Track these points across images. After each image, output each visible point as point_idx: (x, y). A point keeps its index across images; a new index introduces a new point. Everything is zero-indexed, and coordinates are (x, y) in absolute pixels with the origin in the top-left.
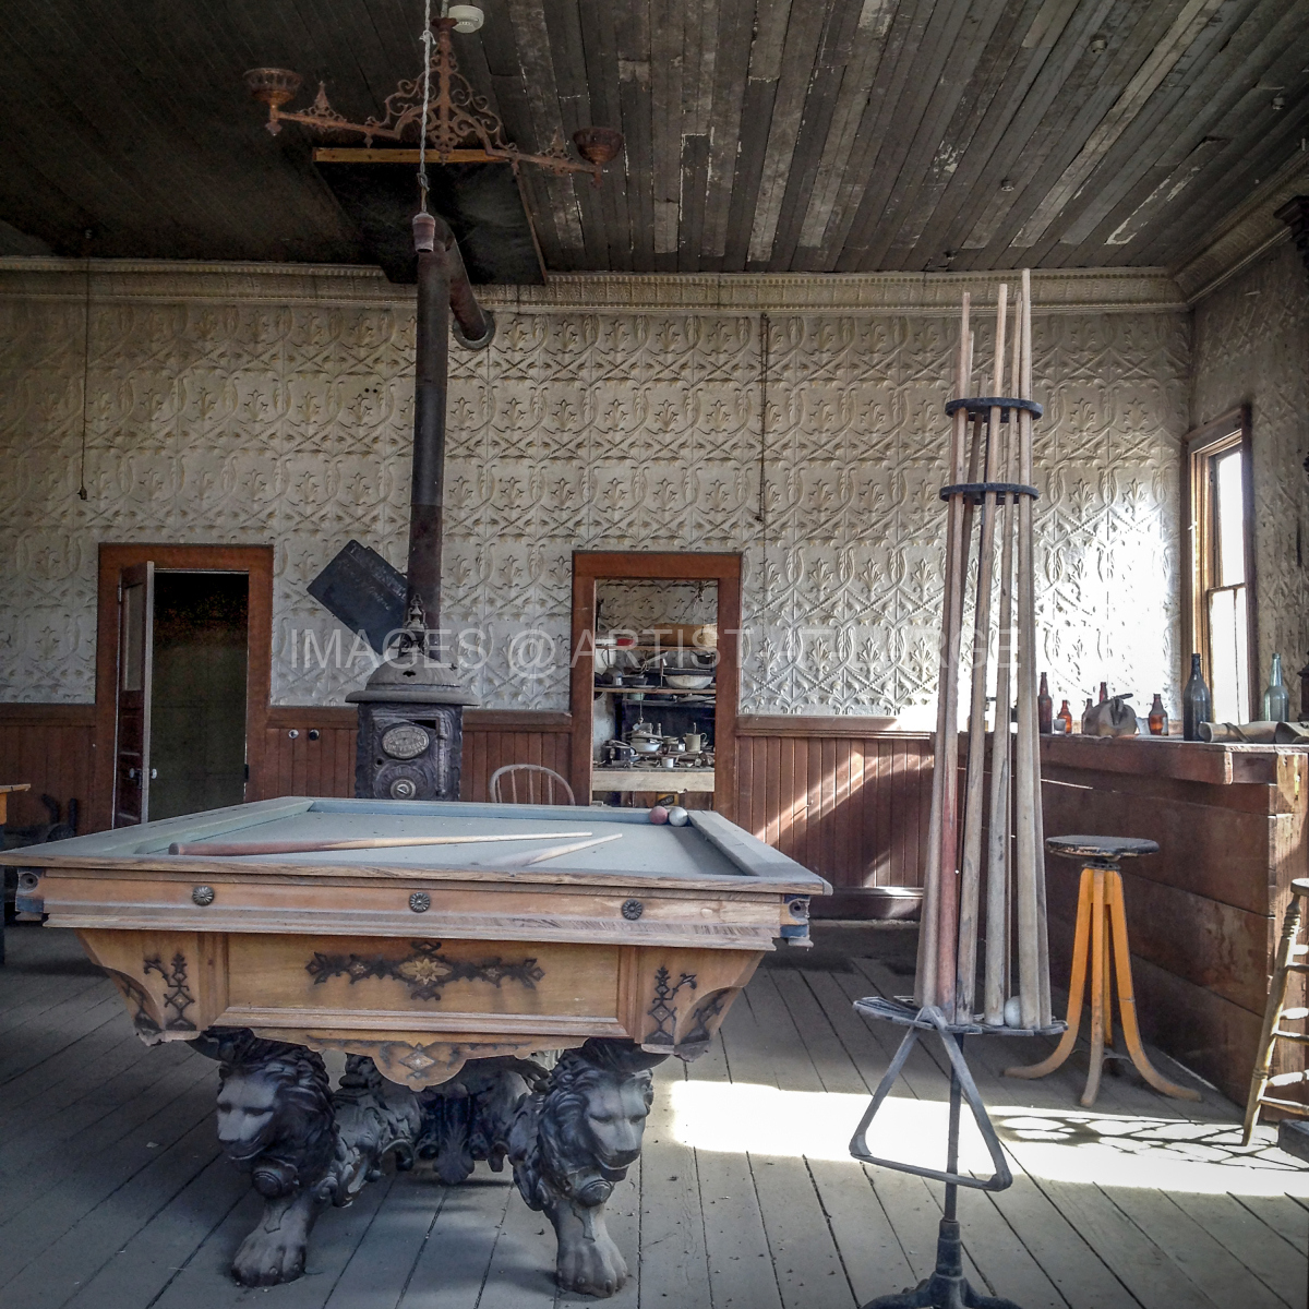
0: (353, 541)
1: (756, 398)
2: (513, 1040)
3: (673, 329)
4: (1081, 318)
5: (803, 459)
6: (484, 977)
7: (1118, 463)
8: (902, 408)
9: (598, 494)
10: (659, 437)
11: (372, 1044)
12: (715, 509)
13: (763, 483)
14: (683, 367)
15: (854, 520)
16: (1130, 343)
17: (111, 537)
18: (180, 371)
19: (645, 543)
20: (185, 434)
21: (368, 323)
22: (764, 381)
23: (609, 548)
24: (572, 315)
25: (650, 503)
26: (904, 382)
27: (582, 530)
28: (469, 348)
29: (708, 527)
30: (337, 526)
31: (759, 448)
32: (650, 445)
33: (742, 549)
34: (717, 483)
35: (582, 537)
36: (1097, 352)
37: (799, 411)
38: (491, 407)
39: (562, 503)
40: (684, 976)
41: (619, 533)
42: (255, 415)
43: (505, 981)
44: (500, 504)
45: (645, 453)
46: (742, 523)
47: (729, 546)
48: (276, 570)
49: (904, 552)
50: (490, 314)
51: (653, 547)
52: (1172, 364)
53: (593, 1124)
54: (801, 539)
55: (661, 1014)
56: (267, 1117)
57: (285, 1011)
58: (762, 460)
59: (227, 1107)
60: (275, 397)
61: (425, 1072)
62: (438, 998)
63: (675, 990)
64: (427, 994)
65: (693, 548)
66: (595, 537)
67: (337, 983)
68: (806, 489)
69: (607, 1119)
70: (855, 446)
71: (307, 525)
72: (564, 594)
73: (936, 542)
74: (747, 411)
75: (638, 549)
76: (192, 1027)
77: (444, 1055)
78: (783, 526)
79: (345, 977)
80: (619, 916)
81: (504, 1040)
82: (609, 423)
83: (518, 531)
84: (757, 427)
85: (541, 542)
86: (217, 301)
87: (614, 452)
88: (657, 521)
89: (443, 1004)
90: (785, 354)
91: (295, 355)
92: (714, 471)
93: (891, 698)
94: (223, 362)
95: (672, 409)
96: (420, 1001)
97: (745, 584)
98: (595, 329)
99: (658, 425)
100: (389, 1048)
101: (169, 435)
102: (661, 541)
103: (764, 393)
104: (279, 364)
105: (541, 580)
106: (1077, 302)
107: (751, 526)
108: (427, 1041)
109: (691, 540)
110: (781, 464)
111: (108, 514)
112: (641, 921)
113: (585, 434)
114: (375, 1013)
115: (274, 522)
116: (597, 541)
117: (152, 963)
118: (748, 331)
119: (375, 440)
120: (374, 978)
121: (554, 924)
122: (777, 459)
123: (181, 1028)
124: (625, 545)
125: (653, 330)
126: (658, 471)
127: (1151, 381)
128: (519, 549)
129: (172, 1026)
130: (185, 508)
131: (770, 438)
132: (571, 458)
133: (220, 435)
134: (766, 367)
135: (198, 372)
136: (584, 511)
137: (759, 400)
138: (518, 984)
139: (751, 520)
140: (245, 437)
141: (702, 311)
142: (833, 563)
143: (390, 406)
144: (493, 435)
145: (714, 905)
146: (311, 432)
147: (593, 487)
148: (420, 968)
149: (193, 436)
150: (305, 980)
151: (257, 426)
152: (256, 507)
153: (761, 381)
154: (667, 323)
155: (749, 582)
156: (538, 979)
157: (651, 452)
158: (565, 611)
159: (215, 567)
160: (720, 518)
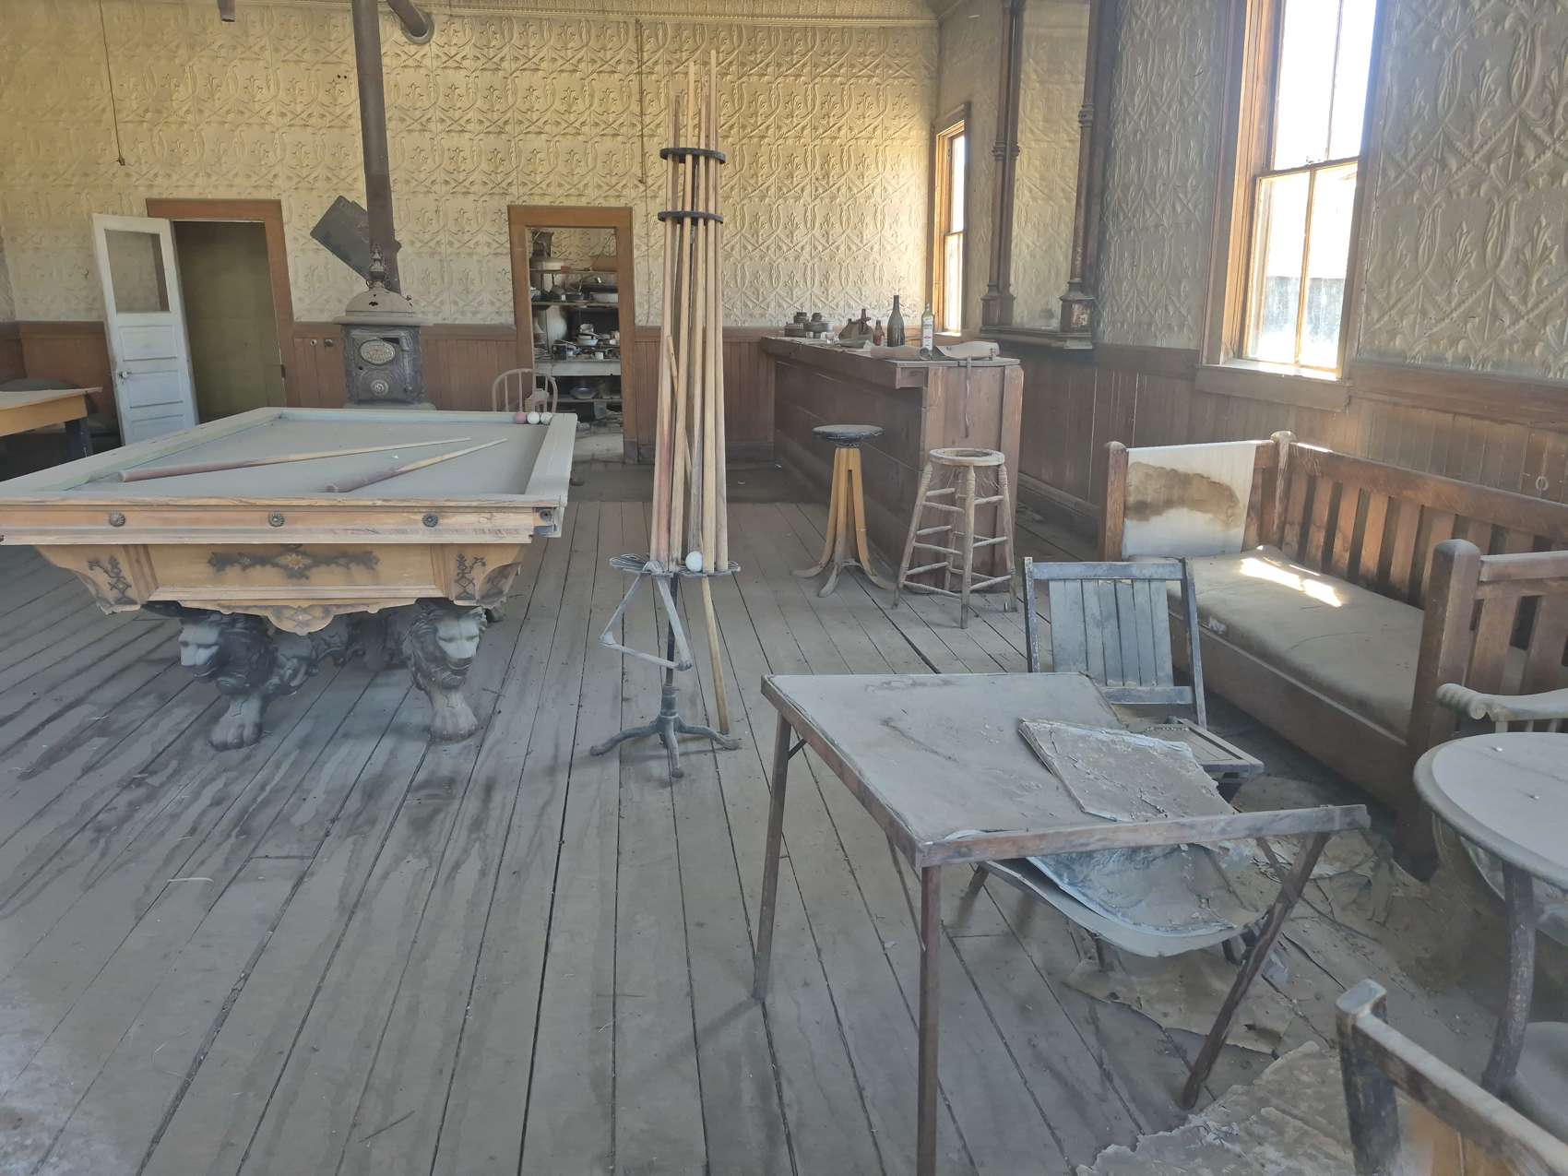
0: (342, 197)
1: (635, 86)
2: (362, 602)
3: (570, 30)
4: (865, 30)
6: (338, 564)
7: (888, 142)
8: (741, 97)
9: (523, 161)
10: (565, 117)
11: (266, 608)
13: (643, 155)
14: (580, 61)
16: (897, 50)
17: (155, 194)
18: (189, 60)
19: (560, 199)
20: (201, 111)
21: (333, 22)
22: (640, 73)
23: (534, 203)
24: (492, 17)
25: (562, 168)
26: (742, 76)
27: (513, 189)
28: (415, 43)
29: (606, 188)
30: (327, 184)
31: (639, 127)
32: (559, 123)
33: (631, 205)
34: (610, 154)
35: (514, 196)
36: (876, 56)
38: (437, 92)
39: (497, 168)
40: (476, 559)
41: (541, 192)
42: (254, 97)
43: (353, 566)
44: (451, 168)
45: (555, 130)
46: (630, 185)
47: (621, 203)
48: (285, 220)
49: (745, 208)
50: (429, 15)
51: (567, 203)
52: (926, 67)
53: (442, 643)
55: (464, 583)
56: (214, 649)
57: (200, 589)
58: (642, 136)
59: (186, 644)
60: (268, 81)
61: (307, 624)
62: (307, 578)
63: (472, 568)
64: (298, 575)
65: (596, 203)
66: (524, 195)
67: (232, 572)
69: (450, 640)
71: (304, 185)
72: (505, 238)
73: (767, 199)
74: (629, 97)
75: (556, 204)
76: (134, 602)
77: (318, 612)
79: (238, 566)
80: (421, 525)
81: (357, 602)
82: (527, 105)
83: (464, 190)
84: (637, 110)
85: (484, 198)
87: (533, 129)
88: (569, 183)
89: (311, 581)
90: (655, 52)
91: (279, 47)
92: (609, 143)
94: (223, 52)
95: (574, 94)
96: (294, 580)
98: (511, 30)
99: (564, 108)
100: (279, 610)
101: (188, 112)
102: (573, 198)
103: (641, 82)
104: (267, 54)
105: (484, 228)
106: (862, 18)
107: (637, 187)
108: (305, 604)
109: (593, 197)
110: (656, 139)
111: (150, 176)
112: (437, 527)
113: (509, 114)
115: (278, 182)
116: (525, 198)
117: (94, 564)
118: (627, 33)
119: (349, 116)
120: (258, 567)
121: (374, 532)
122: (652, 136)
123: (127, 603)
124: (546, 202)
125: (556, 30)
126: (566, 143)
127: (911, 80)
128: (467, 203)
129: (119, 602)
130: (208, 171)
131: (647, 120)
132: (500, 133)
134: (641, 63)
135: (204, 60)
136: (514, 174)
137: (637, 87)
138: (362, 567)
139: (636, 182)
140: (248, 114)
141: (590, 16)
144: (439, 114)
145: (488, 515)
146: (299, 110)
147: (518, 156)
148: (290, 559)
149: (207, 113)
150: (210, 570)
151: (256, 105)
152: (264, 170)
153: (638, 73)
154: (564, 25)
155: (638, 228)
156: (376, 564)
157: (559, 129)
158: (505, 251)
159: (240, 217)
160: (614, 180)
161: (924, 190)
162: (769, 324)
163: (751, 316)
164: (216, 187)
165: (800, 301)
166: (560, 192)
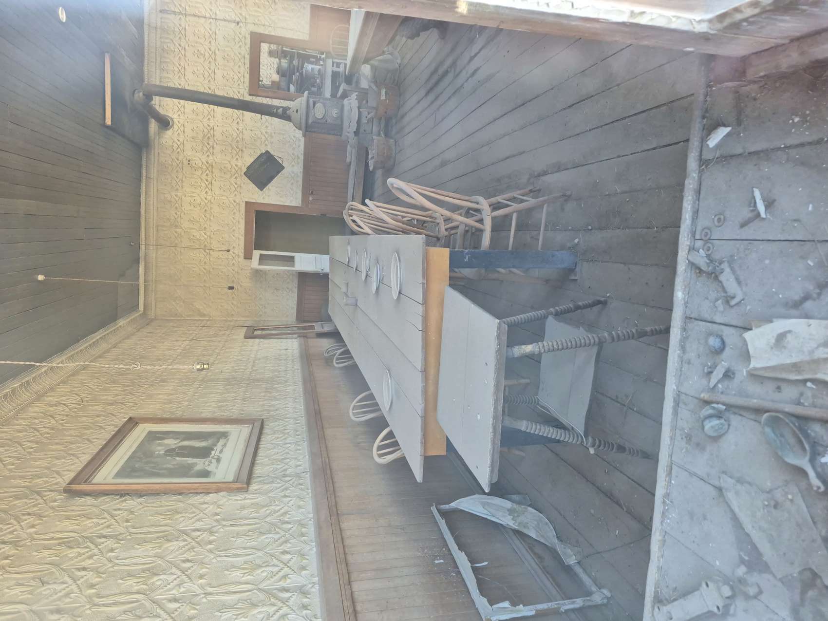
0: (244, 173)
3: (165, 47)
5: (216, 4)
9: (228, 83)
13: (225, 20)
14: (180, 45)
17: (242, 255)
18: (182, 228)
19: (247, 68)
21: (164, 161)
22: (186, 14)
23: (248, 82)
25: (231, 64)
28: (173, 125)
30: (239, 179)
32: (210, 62)
33: (249, 32)
34: (224, 38)
38: (195, 119)
41: (242, 77)
42: (198, 204)
44: (231, 120)
46: (240, 30)
47: (248, 37)
48: (254, 201)
51: (248, 65)
54: (245, 8)
60: (191, 196)
65: (248, 50)
68: (227, 4)
71: (238, 189)
74: (197, 23)
78: (241, 14)
82: (201, 76)
84: (203, 20)
86: (155, 214)
88: (238, 62)
90: (175, 5)
91: (175, 188)
92: (220, 39)
94: (179, 213)
97: (262, 32)
98: (165, 78)
99: (202, 58)
102: (246, 62)
103: (190, 15)
104: (179, 194)
109: (245, 50)
110: (217, 12)
115: (237, 200)
116: (245, 85)
118: (167, 18)
119: (207, 163)
122: (216, 14)
124: (247, 76)
125: (166, 55)
126: (219, 60)
131: (208, 15)
134: (180, 13)
135: (182, 222)
137: (192, 17)
139: (238, 27)
141: (159, 35)
143: (195, 156)
144: (206, 120)
147: (225, 85)
151: (202, 204)
152: (232, 206)
153: (185, 16)
154: (163, 49)
157: (213, 62)
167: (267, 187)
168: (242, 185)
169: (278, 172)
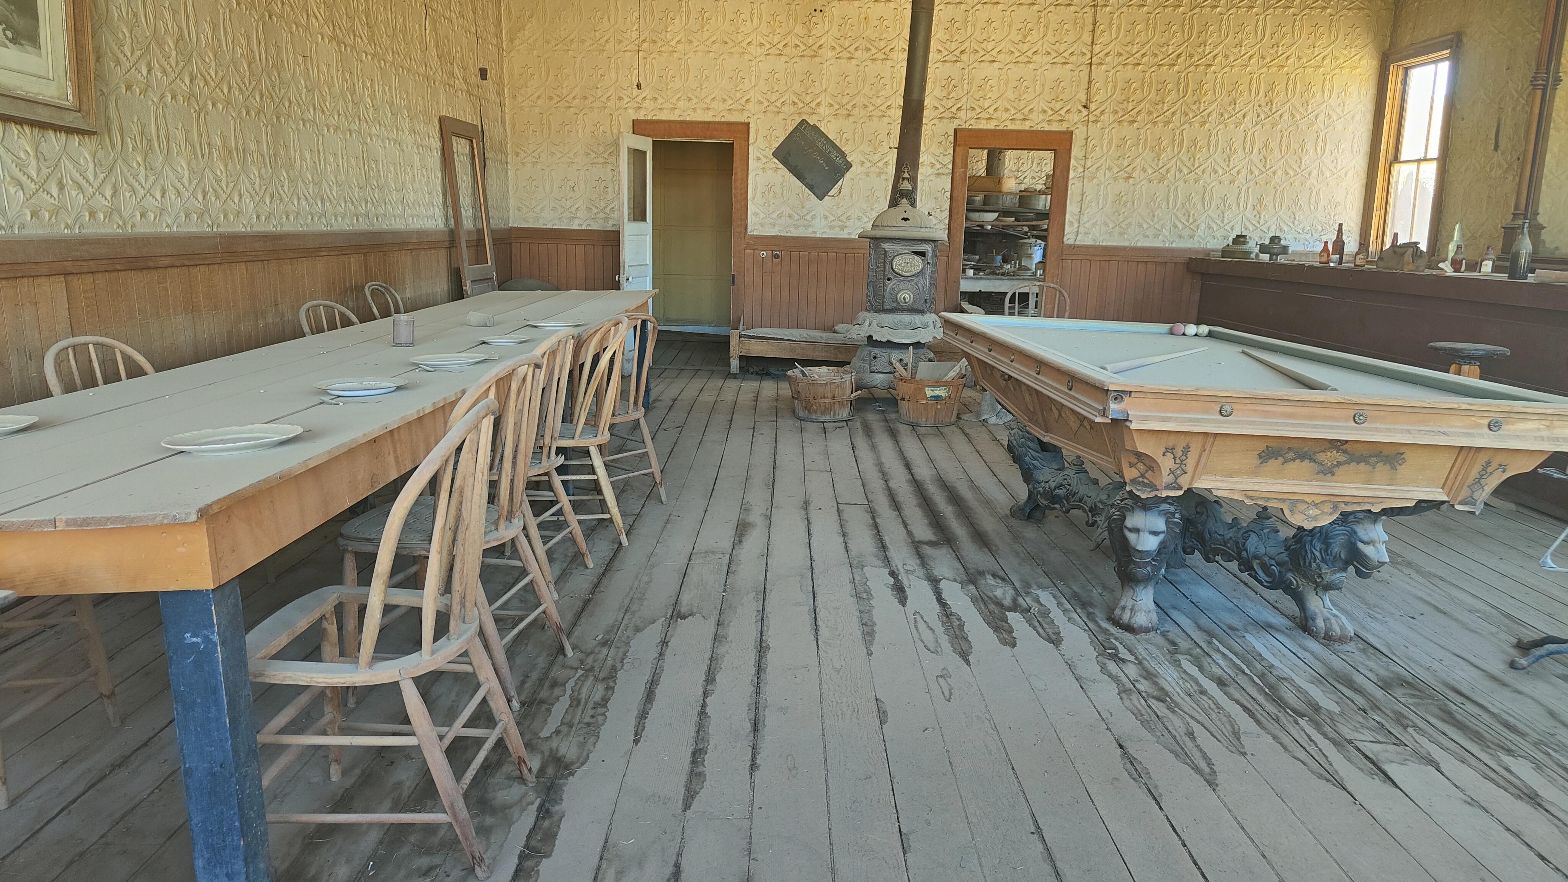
0: (804, 120)
1: (1089, 19)
2: (1371, 500)
5: (1119, 64)
6: (1367, 463)
7: (1338, 70)
8: (1191, 28)
9: (975, 88)
10: (1018, 47)
11: (1284, 500)
12: (1056, 99)
13: (1090, 82)
15: (1151, 109)
17: (641, 116)
19: (1005, 123)
20: (691, 42)
23: (981, 127)
25: (1010, 94)
27: (962, 114)
29: (1050, 112)
30: (792, 109)
31: (1089, 56)
32: (1012, 52)
33: (1072, 129)
34: (1059, 81)
35: (962, 120)
37: (1119, 28)
39: (949, 94)
40: (1501, 466)
41: (988, 116)
42: (738, 29)
43: (1379, 465)
45: (1009, 58)
46: (1074, 110)
47: (1063, 127)
48: (751, 140)
49: (1184, 132)
51: (1011, 127)
54: (1114, 121)
55: (1475, 488)
56: (1162, 536)
57: (1236, 479)
58: (1091, 64)
60: (752, 15)
61: (1315, 518)
62: (1333, 474)
63: (1491, 474)
64: (1327, 472)
65: (1039, 127)
66: (971, 118)
67: (1273, 465)
68: (1120, 85)
69: (1370, 542)
70: (1156, 55)
71: (772, 108)
72: (948, 159)
73: (1207, 125)
74: (1082, 28)
75: (1001, 128)
76: (1180, 488)
77: (1328, 508)
78: (1102, 113)
79: (1281, 459)
80: (1486, 430)
81: (1366, 500)
82: (984, 36)
84: (1089, 40)
85: (931, 122)
87: (988, 58)
88: (1015, 108)
89: (1335, 477)
92: (1058, 71)
93: (1167, 234)
95: (1029, 26)
96: (1321, 475)
97: (1073, 154)
99: (1020, 37)
100: (1295, 504)
101: (679, 42)
102: (1017, 122)
103: (1095, 14)
105: (932, 149)
107: (1080, 112)
108: (1318, 500)
109: (1038, 122)
110: (1103, 67)
111: (638, 99)
112: (1495, 431)
113: (967, 44)
114: (1291, 482)
115: (750, 106)
116: (972, 122)
117: (1170, 450)
119: (820, 47)
120: (1298, 462)
122: (1101, 64)
123: (1174, 488)
124: (991, 126)
126: (1017, 71)
127: (1366, 11)
129: (1168, 487)
130: (690, 95)
131: (1097, 49)
132: (956, 61)
133: (714, 42)
136: (964, 100)
137: (1091, 20)
138: (1388, 466)
139: (1080, 108)
140: (731, 44)
142: (1135, 139)
143: (831, 22)
146: (776, 40)
147: (970, 83)
148: (1329, 457)
149: (696, 43)
150: (1257, 461)
151: (739, 36)
152: (738, 95)
153: (1094, 6)
155: (1076, 151)
156: (1400, 465)
157: (1012, 58)
158: (948, 171)
159: (711, 137)
160: (1058, 106)
161: (1369, 117)
162: (1197, 246)
163: (1180, 237)
164: (694, 110)
165: (1232, 224)
166: (1005, 116)
167: (781, 166)
168: (781, 116)
169: (811, 188)
